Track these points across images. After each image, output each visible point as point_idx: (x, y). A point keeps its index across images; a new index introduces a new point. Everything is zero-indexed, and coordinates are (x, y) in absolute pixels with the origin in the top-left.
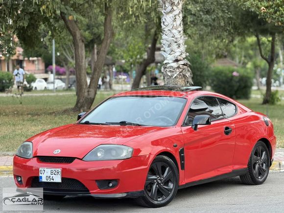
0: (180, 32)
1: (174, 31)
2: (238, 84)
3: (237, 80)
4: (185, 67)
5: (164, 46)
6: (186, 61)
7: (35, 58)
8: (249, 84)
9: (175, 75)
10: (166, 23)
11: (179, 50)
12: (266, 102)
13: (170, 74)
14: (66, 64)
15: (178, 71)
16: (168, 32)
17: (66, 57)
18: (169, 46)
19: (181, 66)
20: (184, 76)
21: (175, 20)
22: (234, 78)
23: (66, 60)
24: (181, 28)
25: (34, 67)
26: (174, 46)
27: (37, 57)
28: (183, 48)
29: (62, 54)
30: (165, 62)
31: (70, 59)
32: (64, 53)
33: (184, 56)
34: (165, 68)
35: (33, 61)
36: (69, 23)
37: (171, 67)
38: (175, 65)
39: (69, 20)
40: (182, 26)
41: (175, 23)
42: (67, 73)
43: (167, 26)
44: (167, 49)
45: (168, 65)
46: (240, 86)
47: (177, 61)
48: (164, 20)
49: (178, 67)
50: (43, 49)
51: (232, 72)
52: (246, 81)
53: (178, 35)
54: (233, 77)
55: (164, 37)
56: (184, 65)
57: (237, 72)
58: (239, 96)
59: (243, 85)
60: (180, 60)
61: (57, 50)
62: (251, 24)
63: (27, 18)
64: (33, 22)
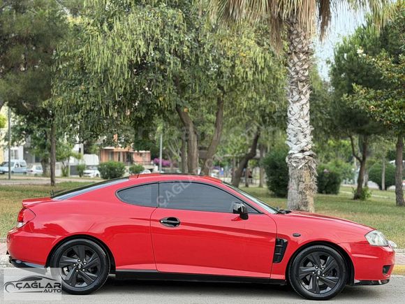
0: (307, 122)
1: (301, 121)
2: (328, 180)
3: (327, 176)
4: (311, 158)
5: (290, 136)
6: (311, 152)
7: (144, 151)
8: (338, 181)
9: (301, 166)
10: (292, 113)
11: (305, 140)
12: (357, 197)
13: (295, 165)
14: (171, 157)
15: (303, 162)
16: (295, 121)
17: (171, 151)
18: (295, 136)
19: (306, 157)
20: (310, 167)
21: (302, 109)
22: (325, 175)
23: (171, 154)
24: (307, 118)
25: (142, 158)
26: (301, 136)
27: (146, 150)
28: (309, 138)
29: (167, 148)
30: (290, 152)
31: (175, 153)
32: (169, 147)
33: (310, 146)
34: (290, 158)
35: (141, 154)
36: (183, 115)
37: (297, 158)
38: (300, 155)
39: (184, 112)
40: (309, 116)
41: (302, 113)
42: (171, 165)
43: (293, 115)
44: (293, 139)
45: (293, 156)
46: (330, 181)
47: (303, 151)
48: (290, 109)
49: (304, 158)
50: (151, 143)
51: (324, 169)
52: (335, 178)
53: (304, 125)
54: (323, 173)
55: (290, 126)
56: (310, 156)
57: (328, 169)
58: (328, 191)
59: (332, 181)
60: (306, 151)
61: (164, 145)
62: (349, 125)
63: (144, 109)
64: (149, 113)
